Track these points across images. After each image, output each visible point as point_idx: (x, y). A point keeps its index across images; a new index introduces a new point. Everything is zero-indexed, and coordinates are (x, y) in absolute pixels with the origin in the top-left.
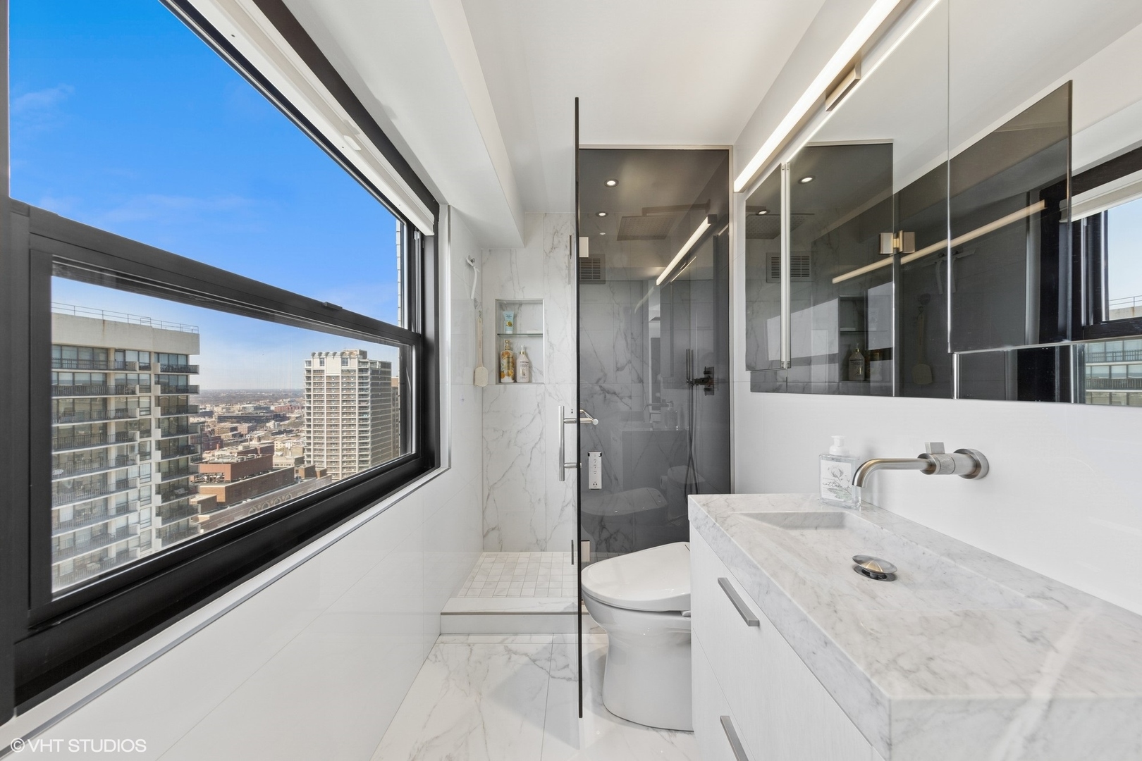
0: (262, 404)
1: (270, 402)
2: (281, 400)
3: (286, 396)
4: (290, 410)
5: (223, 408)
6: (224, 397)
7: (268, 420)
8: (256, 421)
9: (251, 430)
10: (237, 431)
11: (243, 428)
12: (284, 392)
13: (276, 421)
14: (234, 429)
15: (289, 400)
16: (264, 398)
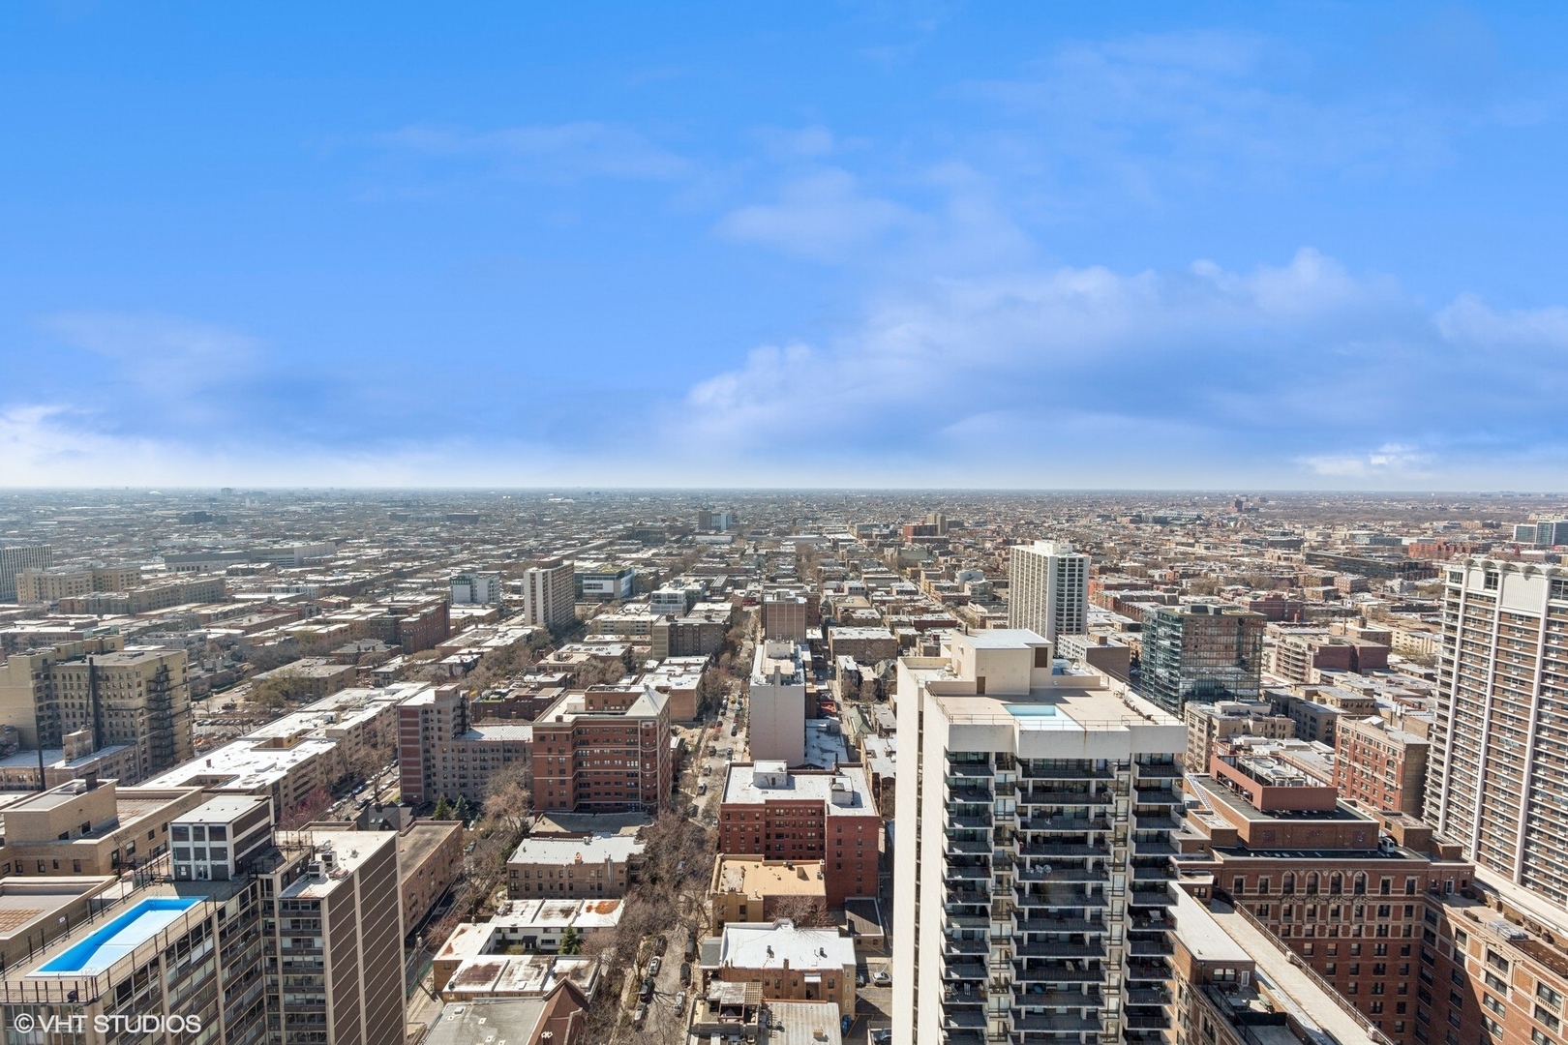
0: (1387, 529)
1: (1403, 526)
2: (1427, 525)
3: (1442, 513)
4: (1444, 551)
5: (1318, 535)
6: (1324, 509)
7: (1389, 572)
8: (1367, 572)
9: (1357, 588)
10: (1332, 585)
11: (1344, 580)
12: (1439, 501)
13: (1408, 578)
14: (1328, 581)
15: (1445, 523)
16: (1394, 514)
